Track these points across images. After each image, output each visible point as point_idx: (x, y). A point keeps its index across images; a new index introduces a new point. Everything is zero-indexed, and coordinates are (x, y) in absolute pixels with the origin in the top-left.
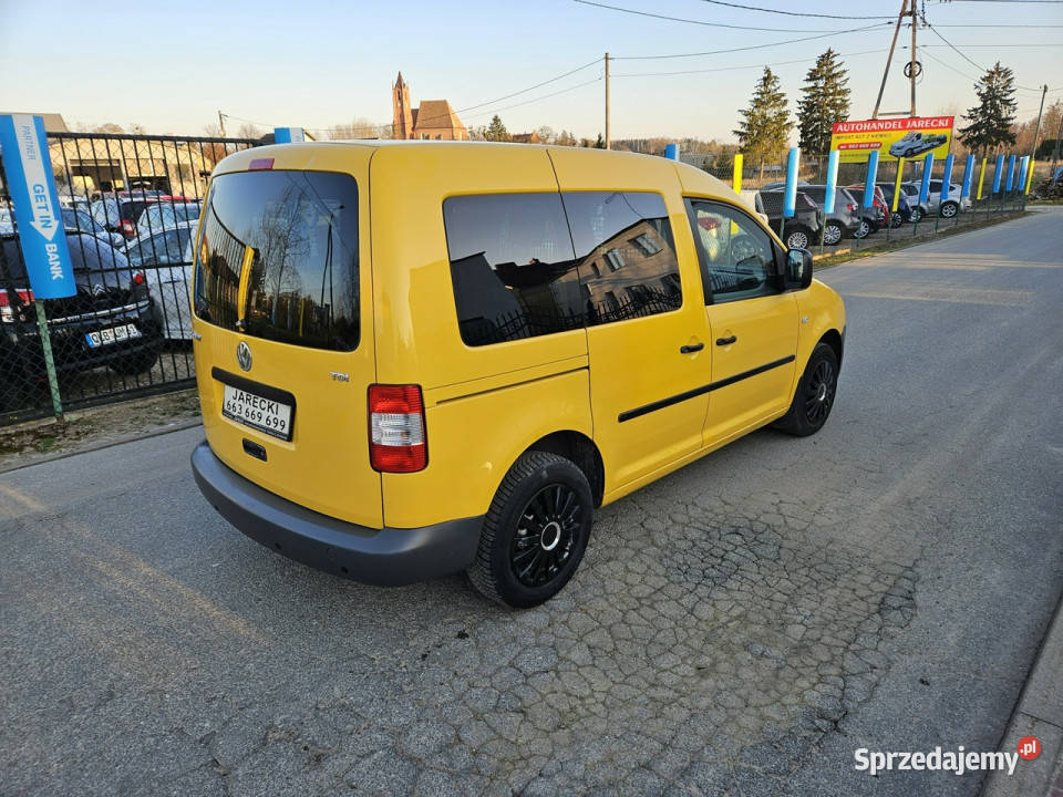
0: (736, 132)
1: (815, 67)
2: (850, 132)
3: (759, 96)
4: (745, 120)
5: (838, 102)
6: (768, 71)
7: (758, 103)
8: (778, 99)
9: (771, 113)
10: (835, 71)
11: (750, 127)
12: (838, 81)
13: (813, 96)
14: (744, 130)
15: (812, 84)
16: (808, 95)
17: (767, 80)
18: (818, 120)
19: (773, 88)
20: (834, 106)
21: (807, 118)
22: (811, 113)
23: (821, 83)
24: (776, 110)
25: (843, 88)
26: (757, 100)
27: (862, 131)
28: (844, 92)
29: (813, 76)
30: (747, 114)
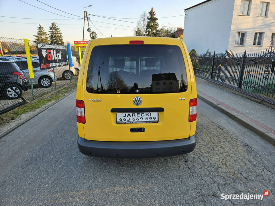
0: (34, 41)
1: (51, 26)
2: (78, 43)
3: (39, 32)
4: (36, 38)
5: (59, 36)
6: (40, 25)
7: (39, 34)
8: (44, 33)
9: (44, 37)
10: (57, 28)
11: (38, 40)
12: (58, 30)
13: (52, 34)
14: (36, 41)
15: (51, 30)
16: (51, 33)
17: (40, 28)
18: (55, 40)
19: (42, 30)
20: (59, 37)
21: (52, 39)
22: (53, 38)
23: (54, 31)
24: (45, 36)
25: (60, 32)
26: (38, 33)
27: (81, 43)
28: (60, 33)
29: (51, 28)
30: (36, 36)
